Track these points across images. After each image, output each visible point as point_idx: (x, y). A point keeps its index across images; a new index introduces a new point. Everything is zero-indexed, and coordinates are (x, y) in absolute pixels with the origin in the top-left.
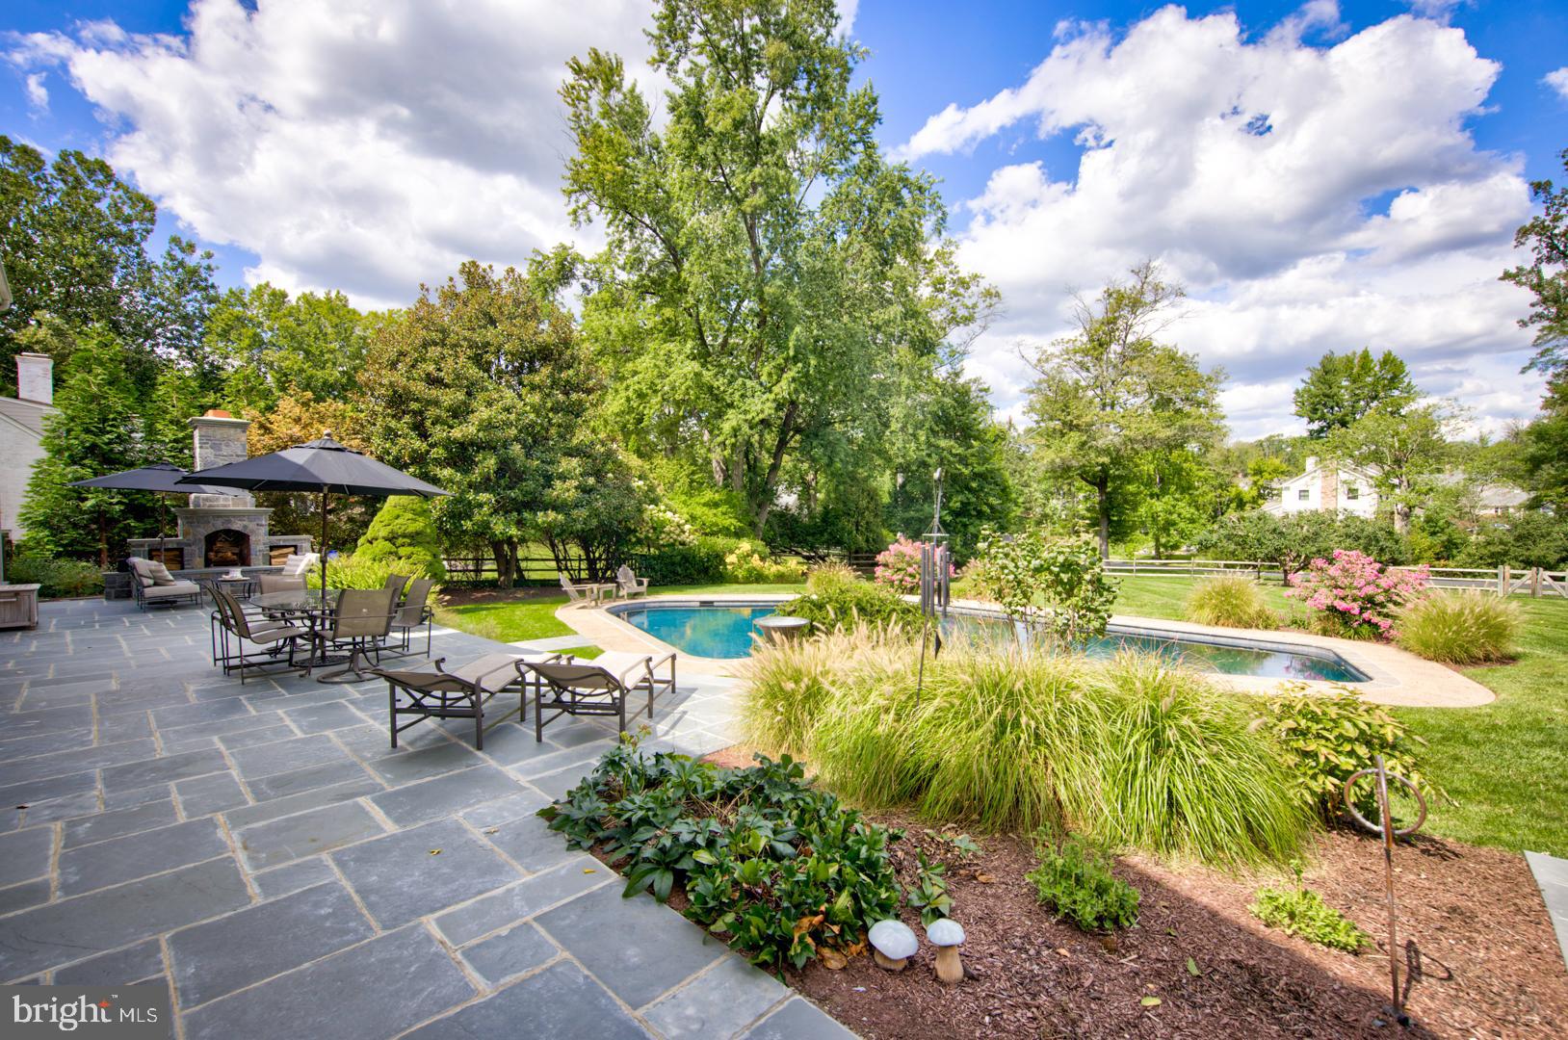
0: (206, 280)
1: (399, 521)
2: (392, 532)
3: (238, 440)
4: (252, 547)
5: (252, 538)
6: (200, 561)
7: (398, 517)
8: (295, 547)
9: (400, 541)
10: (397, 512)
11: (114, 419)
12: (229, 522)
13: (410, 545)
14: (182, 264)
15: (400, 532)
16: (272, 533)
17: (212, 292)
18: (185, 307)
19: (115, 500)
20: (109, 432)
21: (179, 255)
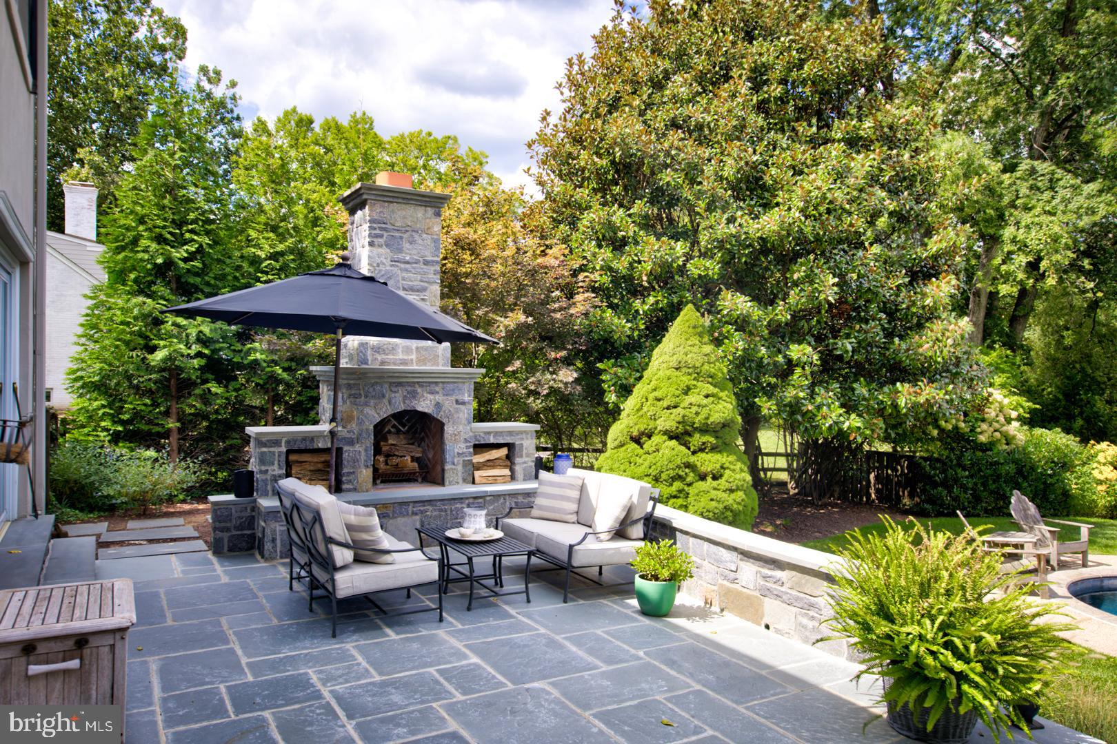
0: (232, 111)
1: (692, 398)
2: (682, 422)
3: (427, 231)
4: (449, 446)
5: (449, 429)
6: (366, 474)
7: (687, 391)
8: (510, 446)
9: (697, 440)
10: (686, 380)
11: (194, 222)
12: (414, 395)
13: (714, 449)
14: (209, 96)
15: (698, 421)
16: (480, 417)
17: (236, 125)
18: (211, 143)
19: (192, 352)
20: (186, 243)
21: (207, 86)
